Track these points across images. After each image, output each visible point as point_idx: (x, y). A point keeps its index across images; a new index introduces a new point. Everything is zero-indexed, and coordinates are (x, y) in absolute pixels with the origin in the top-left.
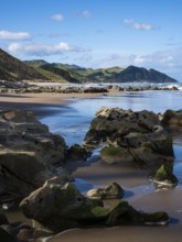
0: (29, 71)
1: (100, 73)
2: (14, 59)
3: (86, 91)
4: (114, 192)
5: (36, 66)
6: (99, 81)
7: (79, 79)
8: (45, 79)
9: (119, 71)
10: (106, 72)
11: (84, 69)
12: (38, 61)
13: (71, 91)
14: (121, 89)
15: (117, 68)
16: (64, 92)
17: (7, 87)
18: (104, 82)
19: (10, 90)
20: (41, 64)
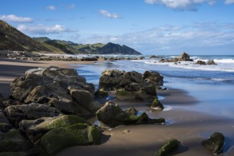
0: (37, 45)
1: (88, 47)
2: (26, 36)
3: (82, 60)
4: (132, 112)
5: (42, 42)
6: (87, 53)
7: (73, 51)
8: (49, 51)
9: (101, 46)
10: (92, 46)
11: (76, 45)
12: (43, 38)
13: (72, 59)
14: (106, 59)
15: (100, 44)
16: (67, 60)
17: (27, 56)
18: (91, 53)
19: (29, 59)
20: (45, 40)
